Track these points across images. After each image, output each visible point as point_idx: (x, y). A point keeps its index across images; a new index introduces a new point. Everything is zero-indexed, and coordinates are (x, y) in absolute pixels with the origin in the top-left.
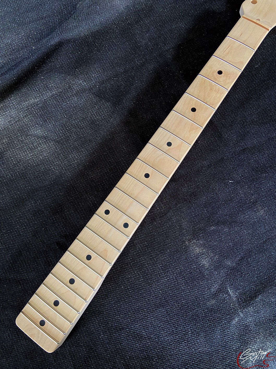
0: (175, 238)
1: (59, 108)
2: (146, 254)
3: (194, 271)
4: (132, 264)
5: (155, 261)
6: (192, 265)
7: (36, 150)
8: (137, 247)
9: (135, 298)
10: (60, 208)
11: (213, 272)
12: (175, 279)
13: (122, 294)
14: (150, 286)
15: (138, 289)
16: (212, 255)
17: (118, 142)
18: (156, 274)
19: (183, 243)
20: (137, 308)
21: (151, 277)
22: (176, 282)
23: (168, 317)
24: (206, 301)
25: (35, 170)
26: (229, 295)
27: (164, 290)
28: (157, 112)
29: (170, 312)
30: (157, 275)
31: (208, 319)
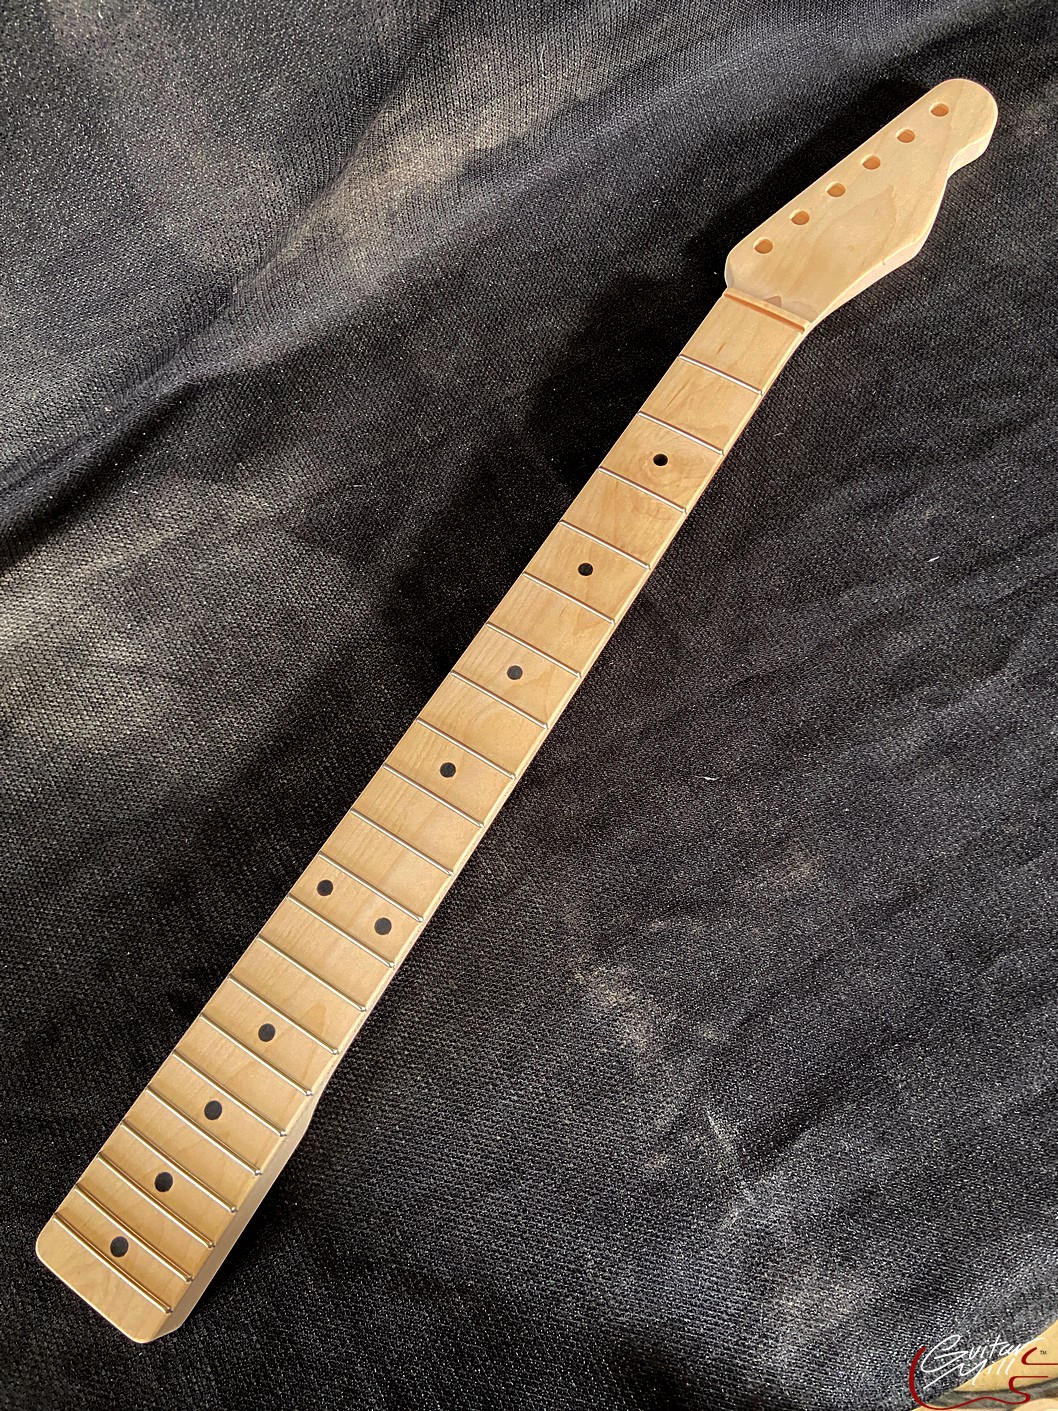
0: (542, 963)
3: (603, 1066)
4: (406, 1053)
7: (111, 710)
8: (424, 998)
11: (659, 1064)
12: (542, 1095)
16: (657, 1009)
17: (364, 671)
18: (483, 1079)
22: (546, 1102)
25: (107, 771)
26: (712, 1137)
27: (508, 1131)
29: (528, 1200)
30: (487, 1084)
31: (645, 1216)
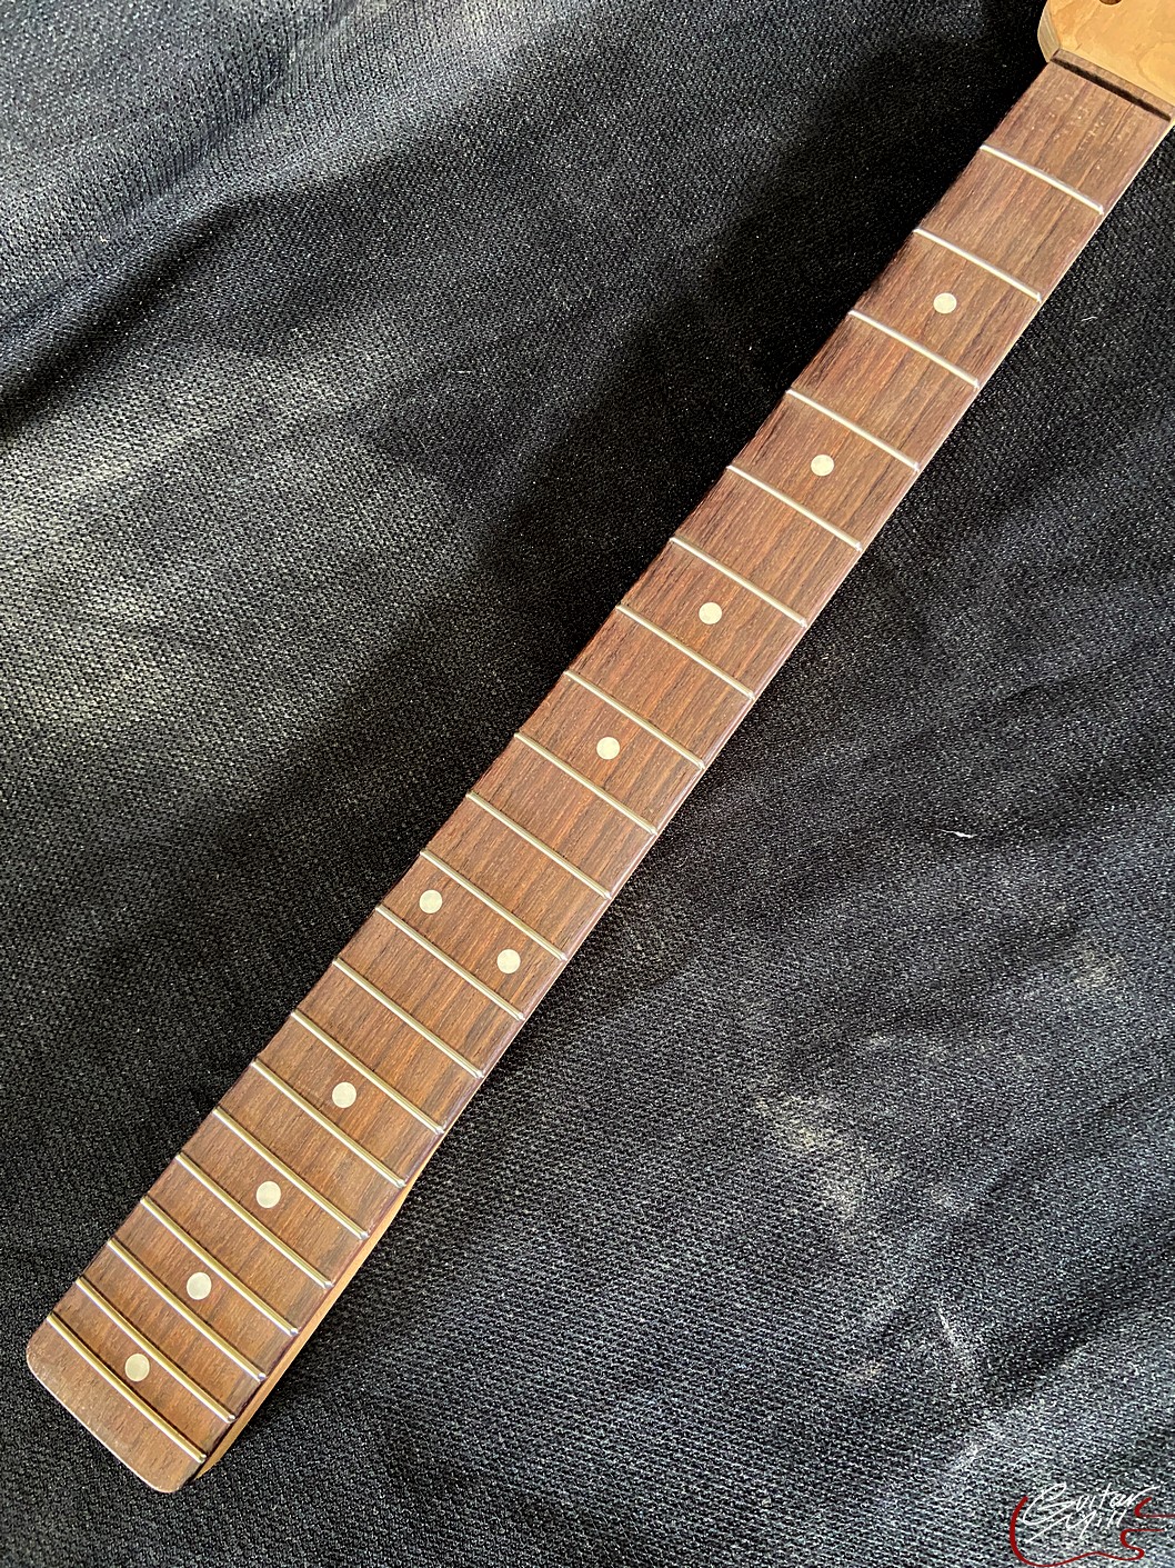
0: (710, 1081)
1: (216, 497)
2: (583, 1150)
3: (792, 1233)
4: (517, 1193)
5: (619, 1184)
6: (783, 1205)
7: (113, 686)
9: (528, 1345)
10: (214, 941)
11: (874, 1239)
12: (704, 1265)
13: (471, 1327)
14: (596, 1294)
15: (545, 1306)
16: (872, 1161)
18: (623, 1238)
19: (744, 1106)
20: (536, 1391)
21: (601, 1254)
22: (710, 1276)
23: (673, 1433)
24: (841, 1366)
25: (107, 772)
26: (945, 1344)
27: (656, 1312)
28: (642, 520)
29: (681, 1408)
30: (629, 1244)
31: (845, 1444)
